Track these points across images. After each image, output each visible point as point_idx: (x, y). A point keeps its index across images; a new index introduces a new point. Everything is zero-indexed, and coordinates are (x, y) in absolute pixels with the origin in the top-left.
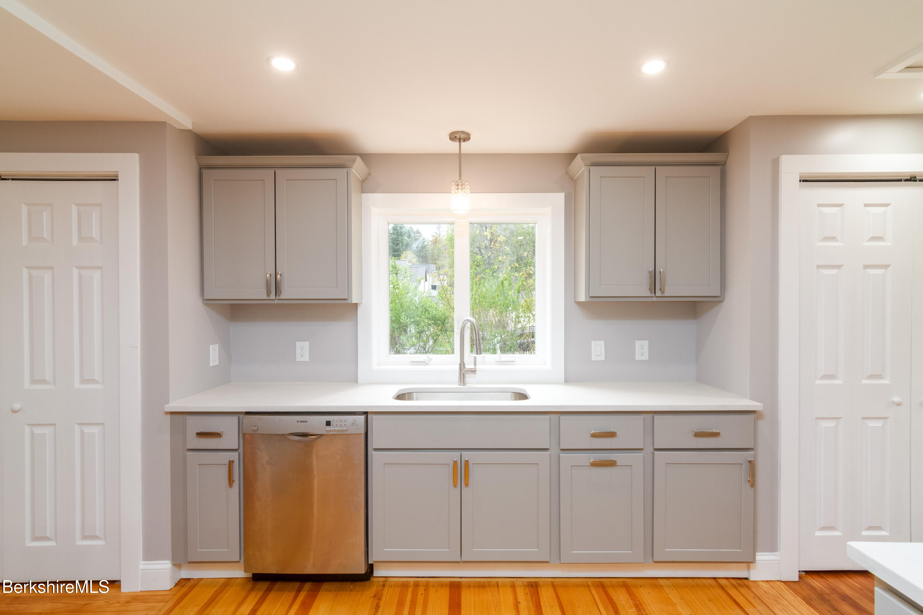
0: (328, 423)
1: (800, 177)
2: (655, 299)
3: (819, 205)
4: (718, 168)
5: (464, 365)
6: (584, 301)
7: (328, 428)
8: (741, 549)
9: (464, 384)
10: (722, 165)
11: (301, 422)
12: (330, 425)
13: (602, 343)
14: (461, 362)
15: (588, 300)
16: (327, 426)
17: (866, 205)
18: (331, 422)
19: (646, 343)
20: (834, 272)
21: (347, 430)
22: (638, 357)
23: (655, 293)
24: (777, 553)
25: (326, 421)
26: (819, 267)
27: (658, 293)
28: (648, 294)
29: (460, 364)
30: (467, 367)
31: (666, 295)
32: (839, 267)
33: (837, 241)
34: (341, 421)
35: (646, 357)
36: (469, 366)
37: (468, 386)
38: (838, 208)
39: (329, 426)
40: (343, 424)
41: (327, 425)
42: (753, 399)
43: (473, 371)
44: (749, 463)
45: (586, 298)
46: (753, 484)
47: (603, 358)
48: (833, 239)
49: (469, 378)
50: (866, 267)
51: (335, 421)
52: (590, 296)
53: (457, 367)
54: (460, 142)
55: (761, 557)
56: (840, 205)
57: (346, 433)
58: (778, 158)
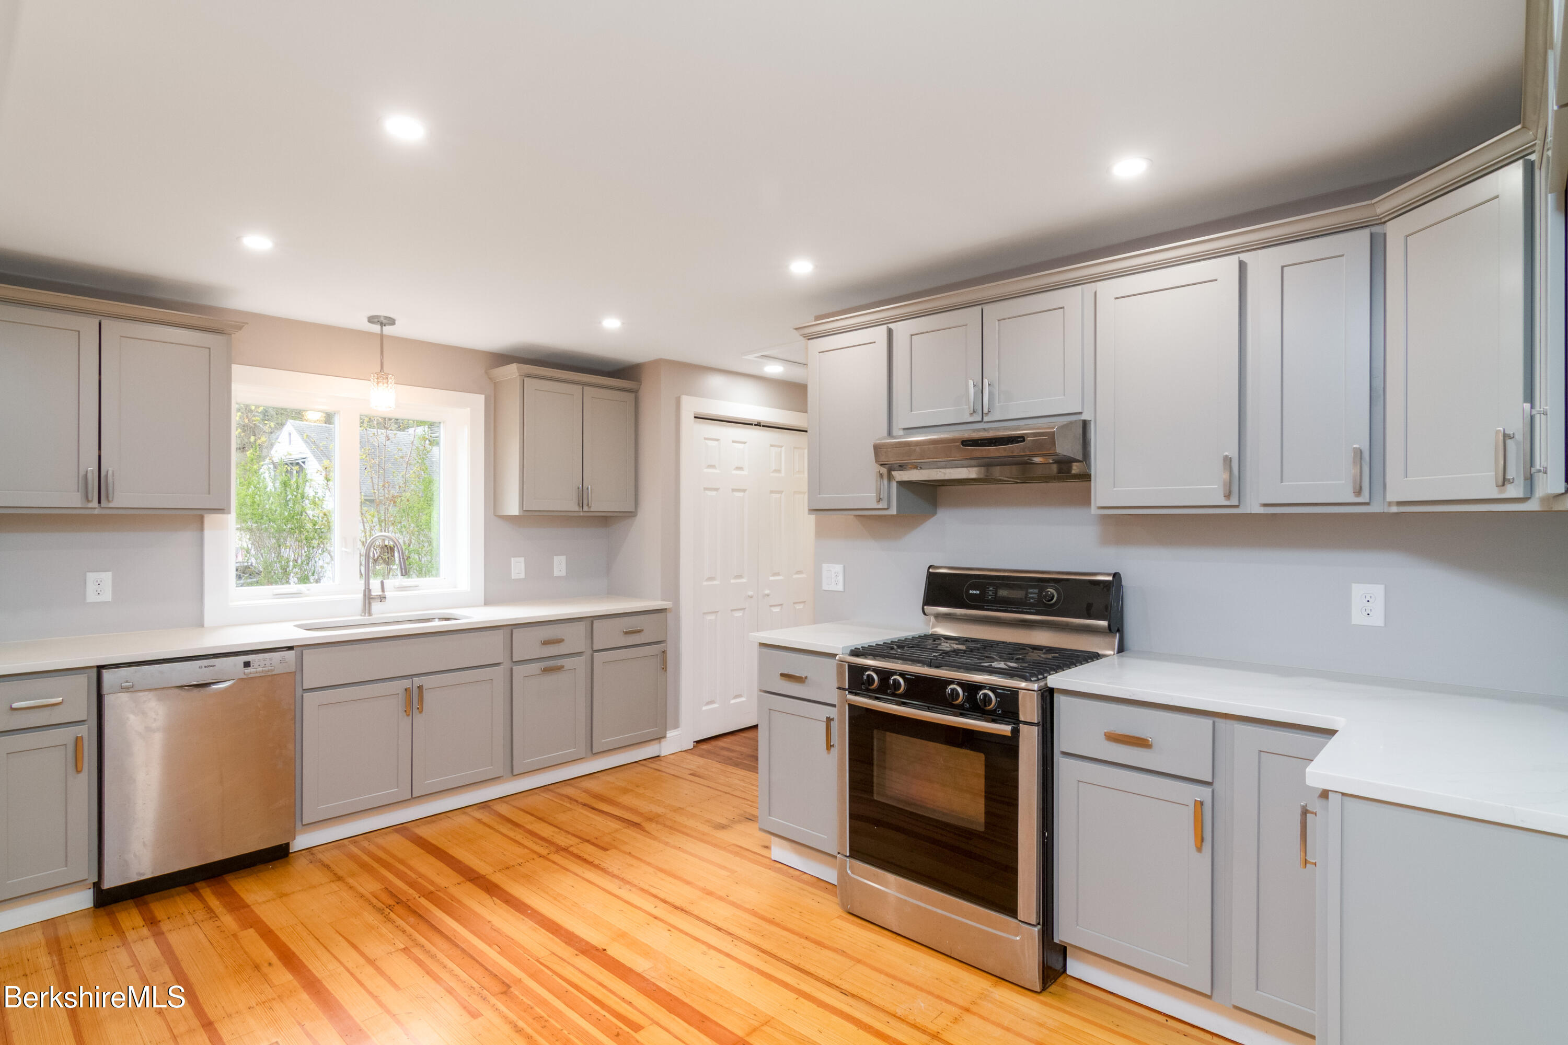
0: (247, 664)
1: (694, 414)
2: (582, 514)
3: (706, 439)
4: (633, 395)
5: (370, 591)
6: (518, 514)
7: (247, 670)
8: (657, 727)
9: (370, 614)
10: (635, 392)
11: (205, 667)
12: (250, 666)
13: (522, 559)
14: (365, 588)
15: (522, 514)
16: (245, 669)
17: (733, 442)
18: (251, 662)
19: (563, 559)
20: (714, 493)
21: (274, 670)
22: (556, 573)
23: (583, 509)
24: (679, 729)
25: (244, 662)
26: (706, 489)
27: (586, 508)
28: (577, 509)
29: (365, 591)
30: (374, 593)
31: (592, 510)
32: (717, 490)
33: (716, 469)
34: (264, 660)
35: (563, 573)
36: (376, 590)
37: (374, 616)
38: (717, 442)
39: (249, 668)
40: (268, 663)
41: (244, 667)
42: (663, 600)
43: (382, 598)
44: (663, 653)
45: (519, 512)
46: (665, 669)
47: (522, 576)
48: (713, 467)
49: (376, 606)
50: (733, 490)
51: (257, 660)
52: (524, 509)
53: (361, 596)
54: (382, 326)
55: (670, 734)
56: (717, 440)
57: (273, 673)
58: (680, 397)
